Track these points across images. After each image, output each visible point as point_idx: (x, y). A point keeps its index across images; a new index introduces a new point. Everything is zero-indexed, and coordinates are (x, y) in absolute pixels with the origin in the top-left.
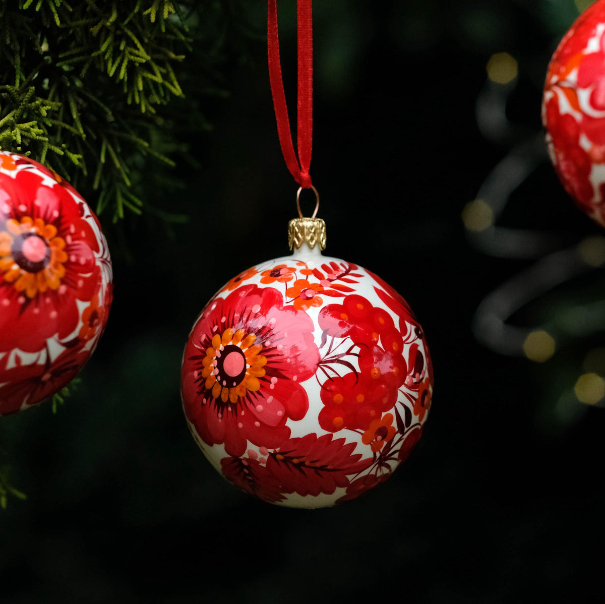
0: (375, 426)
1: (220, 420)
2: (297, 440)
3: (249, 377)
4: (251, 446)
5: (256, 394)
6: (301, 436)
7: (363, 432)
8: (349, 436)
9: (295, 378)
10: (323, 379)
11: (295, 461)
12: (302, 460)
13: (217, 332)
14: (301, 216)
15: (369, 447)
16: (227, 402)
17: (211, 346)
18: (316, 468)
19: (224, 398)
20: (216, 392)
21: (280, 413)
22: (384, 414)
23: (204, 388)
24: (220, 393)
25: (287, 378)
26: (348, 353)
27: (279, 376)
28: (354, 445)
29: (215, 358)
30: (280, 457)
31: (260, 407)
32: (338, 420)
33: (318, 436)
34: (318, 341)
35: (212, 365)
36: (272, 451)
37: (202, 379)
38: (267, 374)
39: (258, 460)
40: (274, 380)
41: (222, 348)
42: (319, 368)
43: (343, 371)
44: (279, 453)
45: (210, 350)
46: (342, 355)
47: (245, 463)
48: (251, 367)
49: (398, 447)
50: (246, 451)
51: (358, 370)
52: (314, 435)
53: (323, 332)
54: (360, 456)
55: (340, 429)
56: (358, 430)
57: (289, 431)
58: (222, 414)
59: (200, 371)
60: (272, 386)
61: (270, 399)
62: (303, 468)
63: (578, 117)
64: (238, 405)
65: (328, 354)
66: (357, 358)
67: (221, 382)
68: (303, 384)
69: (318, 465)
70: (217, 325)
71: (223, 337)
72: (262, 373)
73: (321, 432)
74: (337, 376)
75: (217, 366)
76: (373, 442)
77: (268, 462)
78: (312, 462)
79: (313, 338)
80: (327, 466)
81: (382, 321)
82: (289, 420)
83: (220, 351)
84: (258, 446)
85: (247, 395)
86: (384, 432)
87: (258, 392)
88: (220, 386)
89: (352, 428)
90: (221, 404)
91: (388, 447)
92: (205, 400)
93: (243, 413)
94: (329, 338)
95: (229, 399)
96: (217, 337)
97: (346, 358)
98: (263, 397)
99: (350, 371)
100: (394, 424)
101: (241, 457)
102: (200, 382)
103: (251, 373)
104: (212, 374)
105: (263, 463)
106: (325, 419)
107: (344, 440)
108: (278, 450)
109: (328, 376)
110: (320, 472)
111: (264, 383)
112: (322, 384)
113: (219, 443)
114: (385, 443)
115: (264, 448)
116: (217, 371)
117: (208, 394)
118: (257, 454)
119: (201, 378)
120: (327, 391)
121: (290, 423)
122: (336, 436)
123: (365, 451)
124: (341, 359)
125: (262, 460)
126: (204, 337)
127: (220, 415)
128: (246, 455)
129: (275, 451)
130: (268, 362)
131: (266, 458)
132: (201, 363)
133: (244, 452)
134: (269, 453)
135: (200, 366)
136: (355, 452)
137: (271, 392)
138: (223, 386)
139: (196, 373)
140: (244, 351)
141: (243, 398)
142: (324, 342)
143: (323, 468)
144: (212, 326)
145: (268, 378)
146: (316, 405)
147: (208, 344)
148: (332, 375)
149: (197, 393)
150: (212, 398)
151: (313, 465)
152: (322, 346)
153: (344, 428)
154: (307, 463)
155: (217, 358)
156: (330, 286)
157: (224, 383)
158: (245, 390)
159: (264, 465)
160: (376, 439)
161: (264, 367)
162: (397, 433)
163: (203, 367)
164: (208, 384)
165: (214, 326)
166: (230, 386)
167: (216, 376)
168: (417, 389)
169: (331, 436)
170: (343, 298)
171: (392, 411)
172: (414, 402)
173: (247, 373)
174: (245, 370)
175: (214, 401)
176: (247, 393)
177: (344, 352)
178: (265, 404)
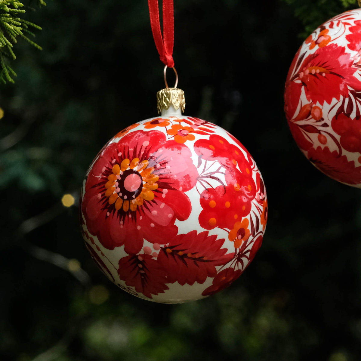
0: (237, 227)
1: (122, 227)
2: (182, 236)
3: (145, 191)
4: (147, 244)
5: (152, 203)
6: (186, 233)
7: (229, 231)
8: (220, 233)
9: (181, 189)
10: (202, 190)
11: (180, 253)
12: (185, 252)
13: (116, 163)
14: (167, 87)
15: (233, 243)
16: (128, 211)
17: (112, 173)
18: (195, 259)
19: (126, 209)
20: (118, 206)
21: (170, 215)
22: (243, 218)
23: (108, 204)
24: (121, 206)
25: (174, 189)
26: (217, 171)
27: (169, 188)
28: (223, 241)
29: (116, 181)
30: (169, 251)
31: (155, 212)
32: (213, 220)
33: (198, 233)
34: (195, 163)
35: (114, 186)
36: (163, 246)
37: (106, 198)
38: (159, 187)
39: (151, 254)
40: (165, 191)
41: (121, 172)
42: (198, 182)
43: (215, 184)
44: (168, 248)
45: (111, 176)
46: (214, 173)
47: (140, 259)
48: (146, 183)
49: (250, 247)
50: (143, 248)
51: (225, 184)
52: (196, 232)
53: (198, 157)
54: (226, 250)
55: (214, 227)
56: (226, 229)
57: (176, 228)
58: (123, 221)
59: (103, 193)
60: (164, 196)
61: (163, 205)
62: (186, 259)
64: (137, 213)
65: (203, 171)
66: (224, 175)
67: (122, 197)
68: (187, 193)
69: (197, 256)
70: (115, 158)
71: (121, 166)
72: (156, 186)
73: (200, 230)
74: (211, 187)
75: (118, 186)
76: (235, 240)
77: (159, 256)
78: (193, 254)
79: (192, 161)
80: (203, 257)
81: (237, 153)
82: (177, 220)
83: (120, 175)
84: (153, 243)
85: (144, 204)
86: (243, 233)
87: (153, 201)
88: (122, 201)
89: (222, 227)
90: (122, 213)
91: (244, 246)
92: (108, 214)
93: (141, 218)
94: (203, 161)
95: (129, 208)
96: (117, 166)
97: (216, 175)
98: (157, 204)
99: (220, 184)
100: (249, 228)
101: (138, 254)
102: (104, 200)
103: (147, 188)
104: (114, 193)
105: (155, 257)
106: (203, 220)
107: (215, 236)
108: (168, 244)
109: (205, 188)
110: (198, 262)
111: (158, 194)
112: (201, 193)
113: (120, 245)
114: (243, 242)
115: (157, 245)
116: (119, 190)
117: (112, 208)
118: (151, 250)
120: (204, 198)
121: (177, 223)
122: (211, 233)
123: (230, 247)
124: (213, 175)
125: (154, 254)
126: (104, 169)
127: (122, 222)
128: (142, 252)
129: (165, 246)
130: (160, 179)
131: (158, 252)
132: (104, 187)
133: (140, 249)
134: (161, 247)
135: (104, 189)
136: (223, 247)
137: (163, 200)
138: (124, 200)
139: (100, 195)
140: (140, 172)
141: (141, 206)
142: (200, 163)
143: (200, 259)
144: (110, 160)
145: (160, 189)
146: (197, 209)
147: (109, 172)
148: (208, 187)
149: (102, 209)
150: (115, 210)
151: (193, 256)
152: (199, 166)
153: (216, 227)
154: (189, 255)
155: (118, 181)
156: (197, 128)
157: (126, 197)
158: (142, 200)
159: (155, 259)
160: (237, 237)
161: (157, 182)
162: (251, 235)
163: (106, 190)
164: (111, 201)
165: (112, 160)
166: (130, 199)
167: (118, 194)
168: (262, 204)
169: (207, 232)
170: (209, 136)
171: (248, 217)
172: (261, 213)
173: (143, 188)
174: (142, 185)
175: (116, 212)
176: (144, 201)
177: (215, 170)
178: (159, 210)
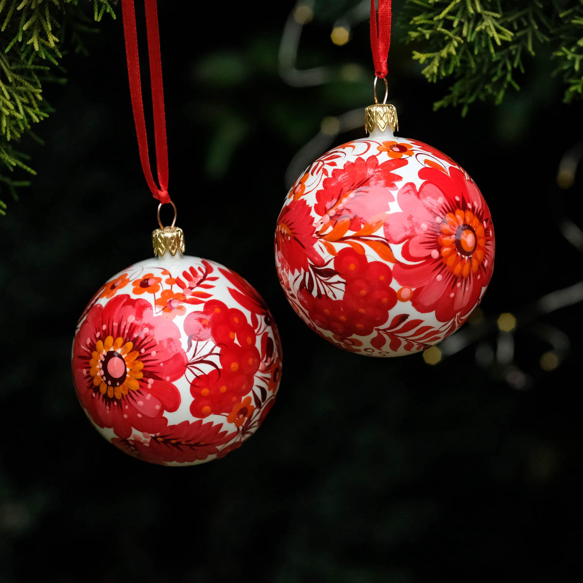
0: (236, 408)
1: (108, 412)
2: (173, 427)
3: (130, 379)
4: (135, 432)
5: (137, 393)
6: (176, 424)
7: (227, 414)
8: (215, 419)
9: (168, 379)
10: (191, 378)
11: (173, 442)
12: (179, 440)
13: (100, 338)
14: (162, 227)
15: (233, 424)
16: (113, 398)
17: (96, 350)
18: (191, 445)
19: (110, 395)
20: (103, 389)
21: (158, 407)
22: (243, 398)
23: (92, 384)
24: (106, 391)
25: (161, 379)
26: (211, 354)
27: (156, 378)
28: (220, 426)
29: (99, 361)
30: (160, 439)
31: (140, 403)
32: (207, 408)
33: (191, 422)
34: (185, 346)
35: (98, 367)
36: (153, 435)
37: (90, 378)
38: (144, 376)
39: (142, 441)
40: (151, 381)
41: (105, 352)
42: (187, 369)
43: (207, 369)
44: (159, 437)
45: (95, 354)
46: (206, 356)
47: (132, 443)
48: (130, 370)
49: (258, 418)
50: (132, 435)
51: (220, 367)
52: (187, 422)
53: (188, 338)
54: (226, 432)
55: (208, 415)
56: (224, 414)
57: (166, 420)
58: (109, 406)
59: (88, 370)
60: (149, 386)
61: (149, 396)
62: (180, 446)
63: (391, 265)
64: (123, 401)
65: (194, 356)
66: (218, 356)
67: (106, 382)
68: (175, 383)
69: (192, 443)
70: (99, 331)
71: (105, 343)
72: (141, 376)
73: (193, 420)
74: (202, 374)
75: (102, 368)
76: (236, 420)
77: (151, 443)
78: (187, 441)
79: (180, 344)
80: (200, 443)
81: (236, 320)
82: (165, 412)
83: (104, 355)
84: (141, 431)
85: (129, 393)
86: (245, 411)
87: (138, 391)
88: (106, 386)
89: (218, 412)
90: (108, 400)
91: (249, 421)
92: (94, 395)
93: (127, 407)
94: (194, 343)
95: (114, 395)
96: (100, 343)
97: (209, 358)
98: (142, 395)
99: (213, 368)
100: (253, 403)
101: (128, 439)
102: (89, 379)
103: (131, 376)
104: (98, 374)
105: (147, 443)
106: (195, 409)
107: (212, 423)
108: (158, 434)
109: (196, 375)
110: (194, 447)
111: (143, 384)
112: (191, 382)
113: (109, 427)
114: (246, 419)
115: (146, 434)
116: (102, 372)
117: (97, 389)
118: (141, 438)
119: (89, 376)
120: (195, 387)
121: (166, 414)
122: (206, 421)
123: (230, 428)
124: (205, 359)
125: (145, 442)
126: (89, 341)
127: (108, 408)
128: (131, 438)
129: (156, 435)
130: (145, 366)
131: (149, 440)
132: (88, 363)
133: (130, 436)
134: (151, 436)
135: (88, 365)
136: (222, 430)
137: (149, 391)
138: (108, 385)
139: (85, 371)
140: (124, 356)
141: (126, 395)
142: (190, 345)
143: (196, 445)
144: (95, 333)
145: (145, 379)
146: (187, 398)
147: (93, 347)
148: (199, 373)
149: (87, 387)
150: (100, 393)
151: (188, 443)
152: (188, 350)
153: (211, 414)
154: (183, 442)
155: (101, 361)
156: (191, 294)
157: (109, 383)
158: (127, 389)
159: (148, 445)
160: (238, 417)
161: (142, 371)
162: (256, 408)
163: (90, 368)
164: (96, 382)
165: (97, 332)
166: (114, 385)
167: (102, 377)
168: (270, 371)
169: (201, 421)
170: (203, 305)
171: (250, 394)
172: (268, 381)
173: (127, 375)
174: (125, 372)
175: (101, 395)
176: (129, 391)
177: (207, 353)
178: (144, 401)
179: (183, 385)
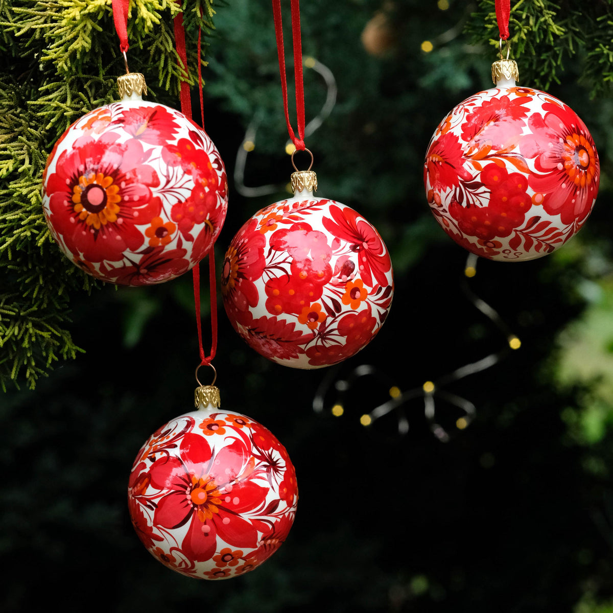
0: (306, 311)
2: (257, 320)
3: (231, 278)
4: (239, 325)
5: (234, 290)
6: (259, 318)
7: (298, 315)
8: (288, 318)
9: (251, 279)
10: (267, 279)
11: (261, 335)
12: (264, 334)
15: (306, 326)
18: (275, 340)
21: (245, 302)
22: (312, 303)
25: (246, 279)
26: (284, 262)
27: (244, 278)
28: (294, 324)
30: (252, 332)
31: (236, 299)
32: (279, 307)
33: (268, 318)
34: (266, 254)
36: (248, 328)
38: (238, 276)
40: (241, 280)
42: (264, 272)
43: (279, 273)
44: (251, 330)
46: (280, 263)
47: (242, 336)
48: (232, 271)
49: (334, 326)
50: (238, 329)
51: (290, 273)
52: (266, 317)
53: (270, 247)
54: (301, 332)
55: (281, 313)
56: (294, 314)
57: (251, 314)
60: (240, 284)
61: (240, 293)
62: (267, 340)
65: (271, 262)
66: (290, 265)
68: (255, 283)
69: (275, 338)
72: (236, 276)
74: (275, 277)
76: (308, 323)
77: (250, 336)
78: (270, 336)
79: (263, 251)
80: (281, 338)
82: (250, 307)
84: (241, 325)
85: (231, 291)
86: (315, 315)
87: (234, 288)
89: (289, 312)
91: (324, 327)
93: (230, 303)
94: (273, 251)
97: (281, 265)
98: (237, 292)
99: (284, 274)
100: (324, 311)
103: (232, 276)
106: (270, 306)
107: (285, 321)
108: (250, 327)
109: (270, 278)
111: (237, 283)
112: (266, 283)
114: (319, 324)
115: (244, 327)
118: (243, 330)
120: (269, 286)
121: (251, 309)
122: (280, 318)
123: (304, 329)
124: (279, 265)
125: (246, 334)
128: (239, 331)
130: (239, 268)
136: (296, 330)
137: (240, 289)
140: (231, 261)
141: (229, 292)
142: (270, 253)
143: (279, 340)
145: (238, 278)
146: (263, 297)
148: (272, 276)
151: (272, 338)
152: (268, 257)
153: (283, 312)
154: (268, 336)
156: (288, 216)
158: (230, 287)
159: (248, 337)
160: (310, 320)
161: (237, 272)
162: (328, 317)
166: (225, 284)
168: (344, 287)
169: (276, 318)
170: (291, 225)
171: (319, 301)
172: (341, 296)
173: (230, 276)
174: (230, 273)
176: (230, 289)
177: (281, 261)
178: (238, 297)
179: (260, 284)
